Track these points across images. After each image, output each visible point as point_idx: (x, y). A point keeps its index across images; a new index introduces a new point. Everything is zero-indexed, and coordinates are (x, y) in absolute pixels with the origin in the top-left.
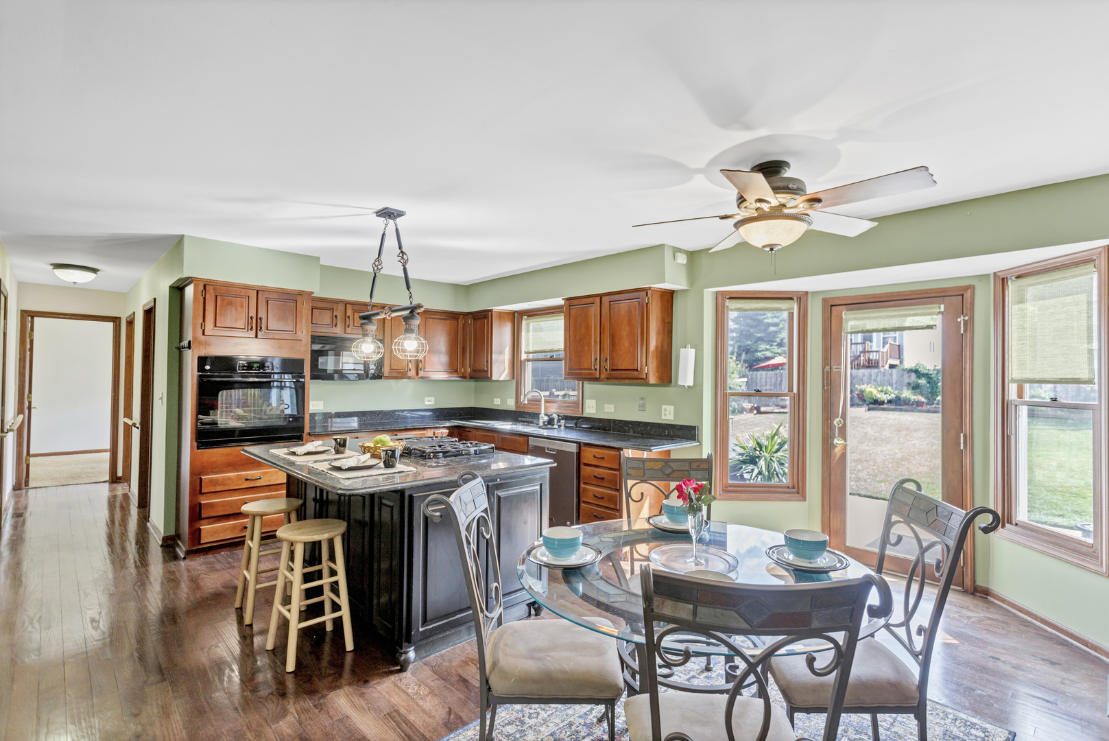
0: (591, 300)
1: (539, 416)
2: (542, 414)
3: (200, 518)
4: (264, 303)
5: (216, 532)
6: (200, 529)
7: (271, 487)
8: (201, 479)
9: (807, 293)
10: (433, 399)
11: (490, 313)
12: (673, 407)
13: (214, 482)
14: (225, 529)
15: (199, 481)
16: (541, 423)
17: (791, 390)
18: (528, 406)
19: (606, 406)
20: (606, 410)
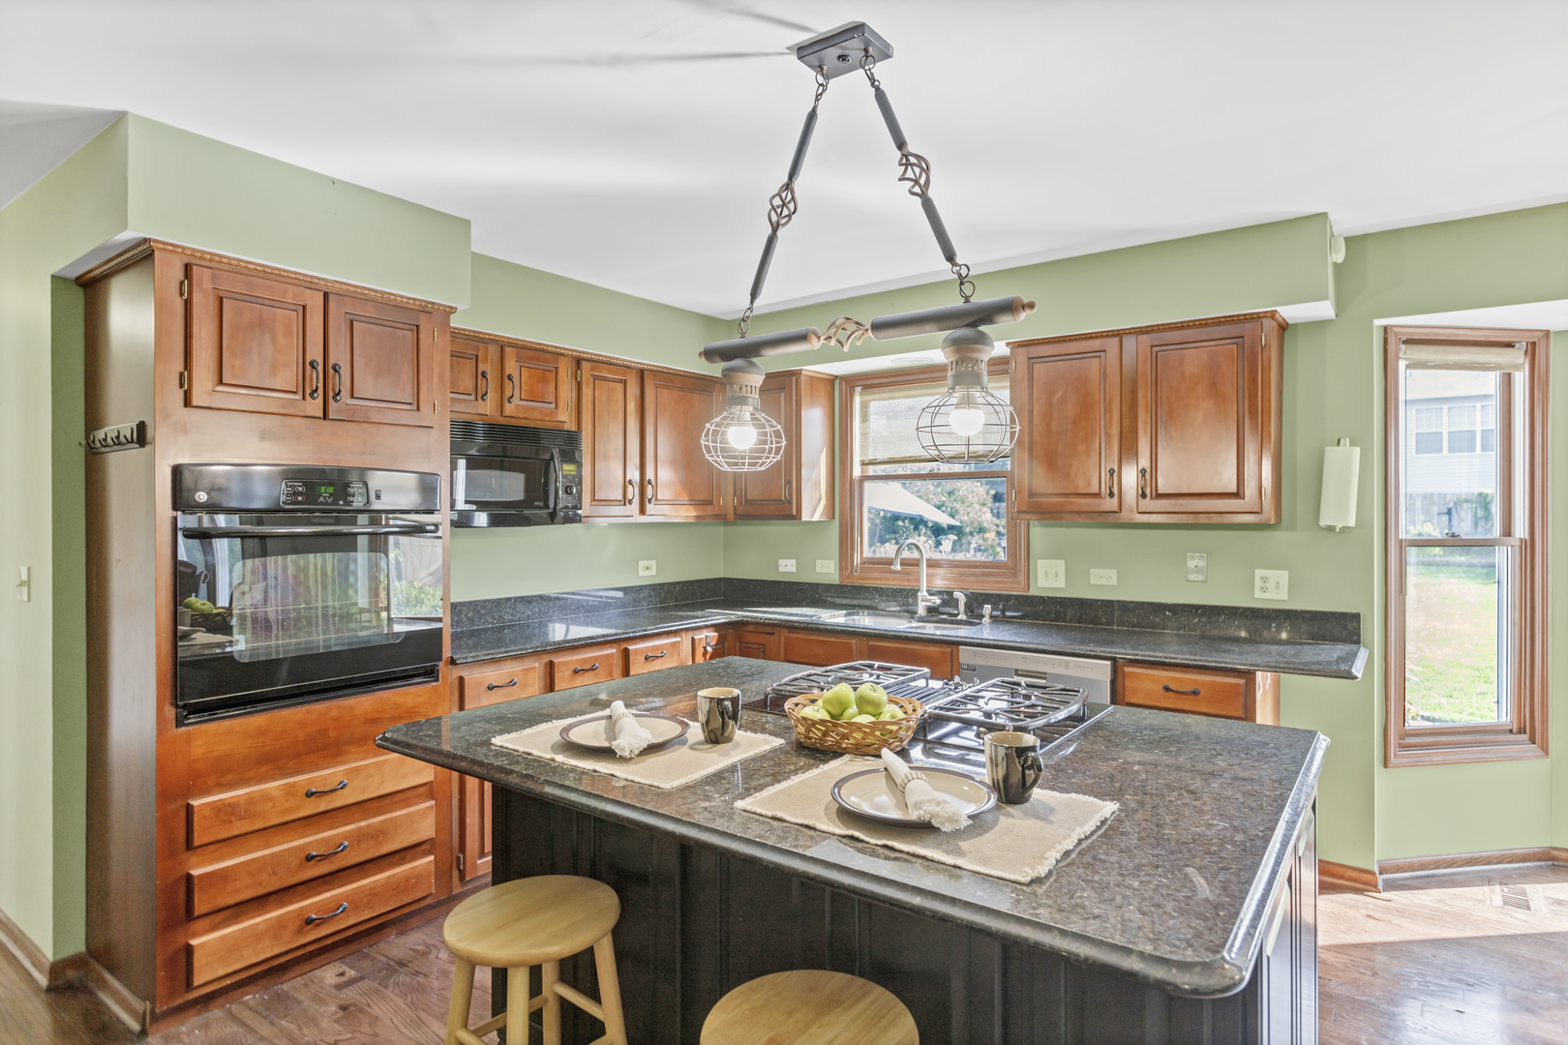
0: (1096, 344)
1: (916, 597)
2: (923, 593)
3: (189, 915)
4: (344, 328)
5: (233, 947)
6: (189, 950)
7: (368, 805)
8: (189, 808)
9: (1547, 333)
10: (653, 563)
11: (794, 378)
12: (1287, 572)
13: (226, 812)
14: (256, 936)
15: (183, 814)
16: (921, 611)
17: (1507, 532)
18: (875, 575)
19: (1094, 572)
20: (1093, 581)
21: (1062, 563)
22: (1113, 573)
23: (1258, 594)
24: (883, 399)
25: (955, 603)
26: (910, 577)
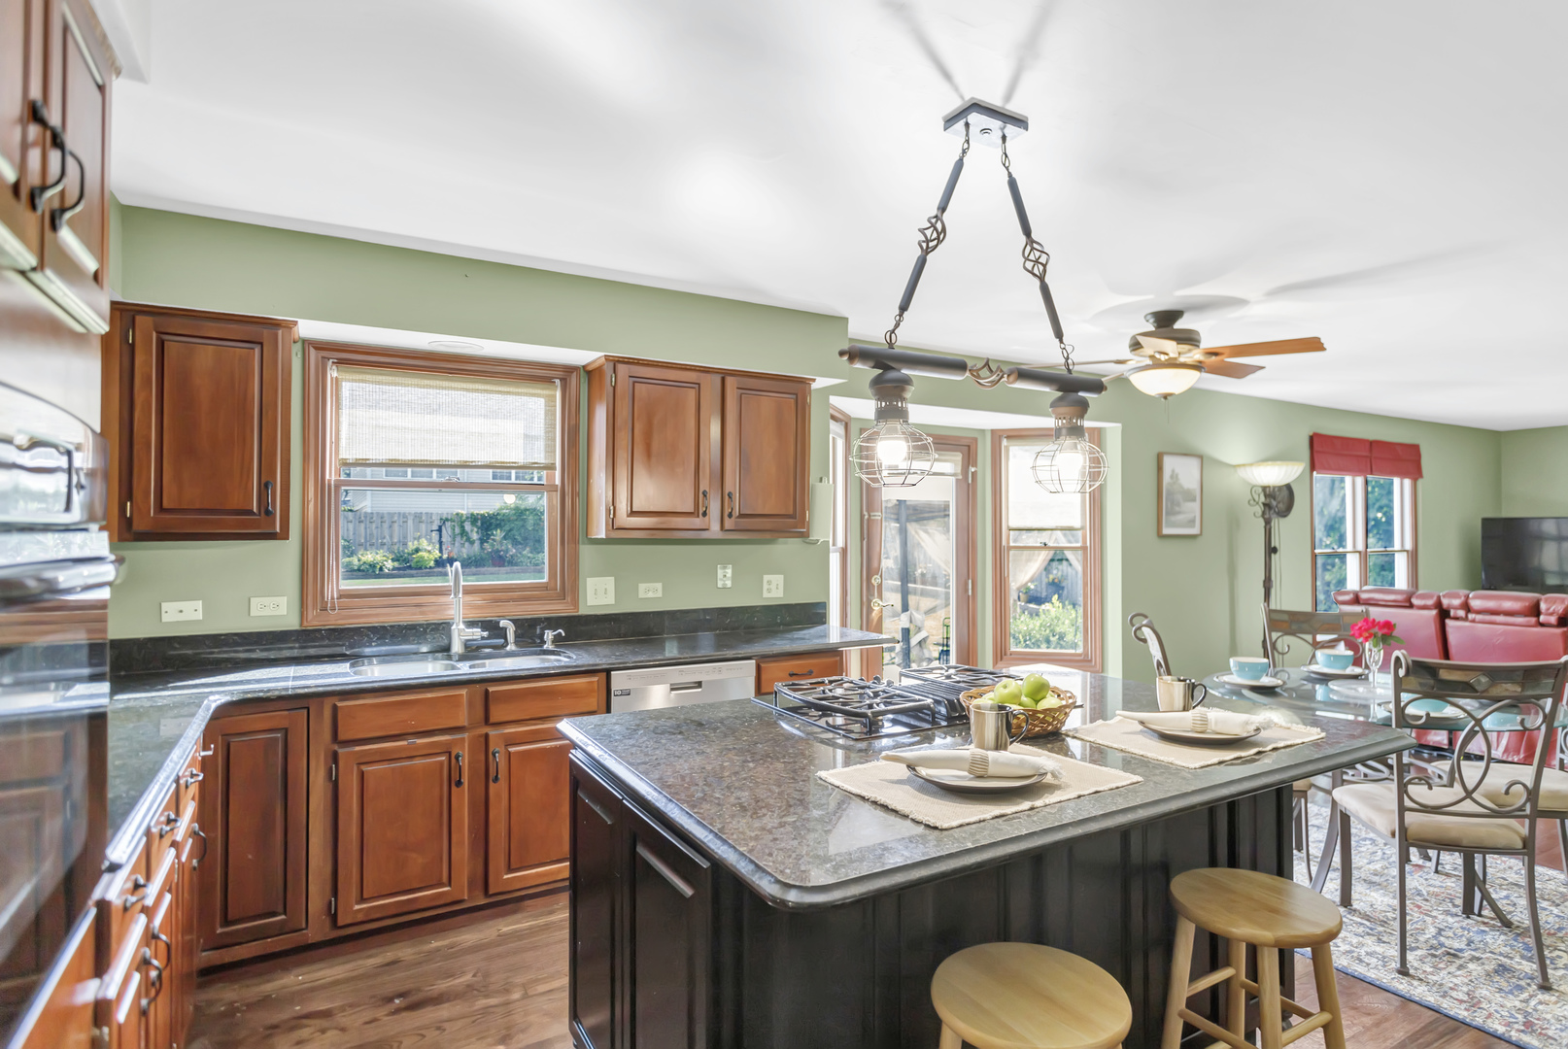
0: (690, 375)
1: (447, 631)
2: (455, 626)
12: (783, 575)
18: (366, 611)
19: (642, 587)
20: (642, 595)
21: (611, 580)
22: (659, 586)
23: (766, 595)
24: (379, 383)
25: (501, 633)
26: (424, 609)
